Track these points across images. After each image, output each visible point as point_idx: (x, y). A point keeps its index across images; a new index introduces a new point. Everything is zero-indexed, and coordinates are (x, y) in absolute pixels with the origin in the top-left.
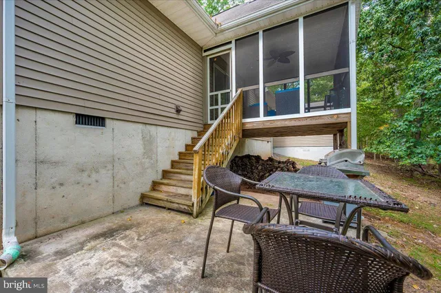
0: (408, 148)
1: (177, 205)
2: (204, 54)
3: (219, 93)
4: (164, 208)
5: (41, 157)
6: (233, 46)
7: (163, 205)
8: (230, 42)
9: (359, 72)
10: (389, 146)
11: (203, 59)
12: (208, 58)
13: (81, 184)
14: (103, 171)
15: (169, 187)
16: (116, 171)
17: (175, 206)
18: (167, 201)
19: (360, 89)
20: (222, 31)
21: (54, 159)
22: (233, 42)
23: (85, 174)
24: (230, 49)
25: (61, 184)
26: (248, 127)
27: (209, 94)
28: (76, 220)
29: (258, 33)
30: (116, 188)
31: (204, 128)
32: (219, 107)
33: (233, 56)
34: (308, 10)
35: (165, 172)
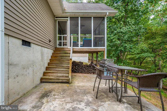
1: (61, 80)
2: (56, 19)
3: (62, 36)
4: (54, 82)
5: (10, 62)
7: (54, 81)
8: (68, 17)
11: (55, 21)
12: (57, 21)
13: (24, 75)
14: (30, 68)
15: (53, 74)
16: (34, 68)
17: (60, 81)
18: (57, 79)
20: (66, 13)
21: (15, 63)
22: (69, 18)
23: (25, 70)
24: (68, 20)
25: (17, 76)
27: (58, 35)
28: (22, 94)
29: (78, 17)
30: (34, 76)
31: (55, 49)
32: (62, 41)
33: (69, 23)
34: (95, 15)
35: (47, 69)
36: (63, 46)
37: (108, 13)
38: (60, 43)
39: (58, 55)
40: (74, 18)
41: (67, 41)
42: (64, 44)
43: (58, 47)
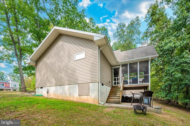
0: (166, 94)
2: (112, 67)
3: (116, 78)
4: (112, 103)
6: (121, 66)
8: (120, 65)
9: (151, 68)
10: (160, 94)
11: (112, 69)
19: (151, 73)
20: (119, 63)
22: (121, 65)
26: (125, 87)
27: (113, 78)
29: (128, 64)
31: (112, 87)
32: (117, 81)
33: (121, 69)
34: (140, 61)
35: (108, 97)
36: (117, 84)
37: (150, 58)
38: (115, 83)
39: (114, 90)
40: (125, 65)
41: (120, 81)
42: (118, 83)
43: (113, 85)
